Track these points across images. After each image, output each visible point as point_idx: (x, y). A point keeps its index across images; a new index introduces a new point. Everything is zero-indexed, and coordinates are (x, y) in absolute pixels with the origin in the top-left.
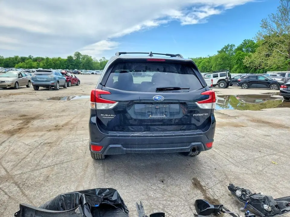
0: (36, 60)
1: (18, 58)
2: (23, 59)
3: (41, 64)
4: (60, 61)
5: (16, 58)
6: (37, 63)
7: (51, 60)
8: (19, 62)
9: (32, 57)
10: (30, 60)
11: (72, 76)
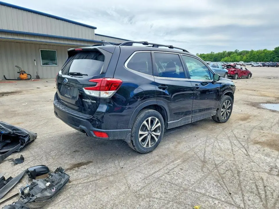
0: (241, 54)
1: (226, 53)
2: (230, 54)
3: (245, 57)
4: (265, 53)
5: (224, 53)
6: (241, 57)
7: (255, 53)
8: (225, 56)
9: (238, 51)
10: (236, 54)
11: (241, 68)
